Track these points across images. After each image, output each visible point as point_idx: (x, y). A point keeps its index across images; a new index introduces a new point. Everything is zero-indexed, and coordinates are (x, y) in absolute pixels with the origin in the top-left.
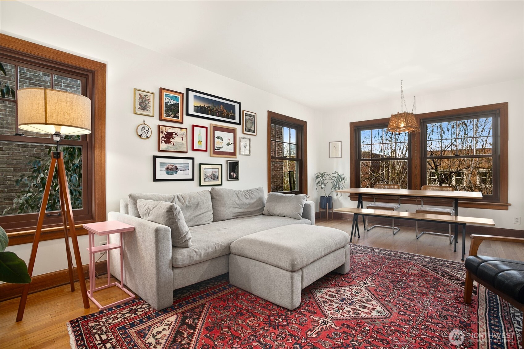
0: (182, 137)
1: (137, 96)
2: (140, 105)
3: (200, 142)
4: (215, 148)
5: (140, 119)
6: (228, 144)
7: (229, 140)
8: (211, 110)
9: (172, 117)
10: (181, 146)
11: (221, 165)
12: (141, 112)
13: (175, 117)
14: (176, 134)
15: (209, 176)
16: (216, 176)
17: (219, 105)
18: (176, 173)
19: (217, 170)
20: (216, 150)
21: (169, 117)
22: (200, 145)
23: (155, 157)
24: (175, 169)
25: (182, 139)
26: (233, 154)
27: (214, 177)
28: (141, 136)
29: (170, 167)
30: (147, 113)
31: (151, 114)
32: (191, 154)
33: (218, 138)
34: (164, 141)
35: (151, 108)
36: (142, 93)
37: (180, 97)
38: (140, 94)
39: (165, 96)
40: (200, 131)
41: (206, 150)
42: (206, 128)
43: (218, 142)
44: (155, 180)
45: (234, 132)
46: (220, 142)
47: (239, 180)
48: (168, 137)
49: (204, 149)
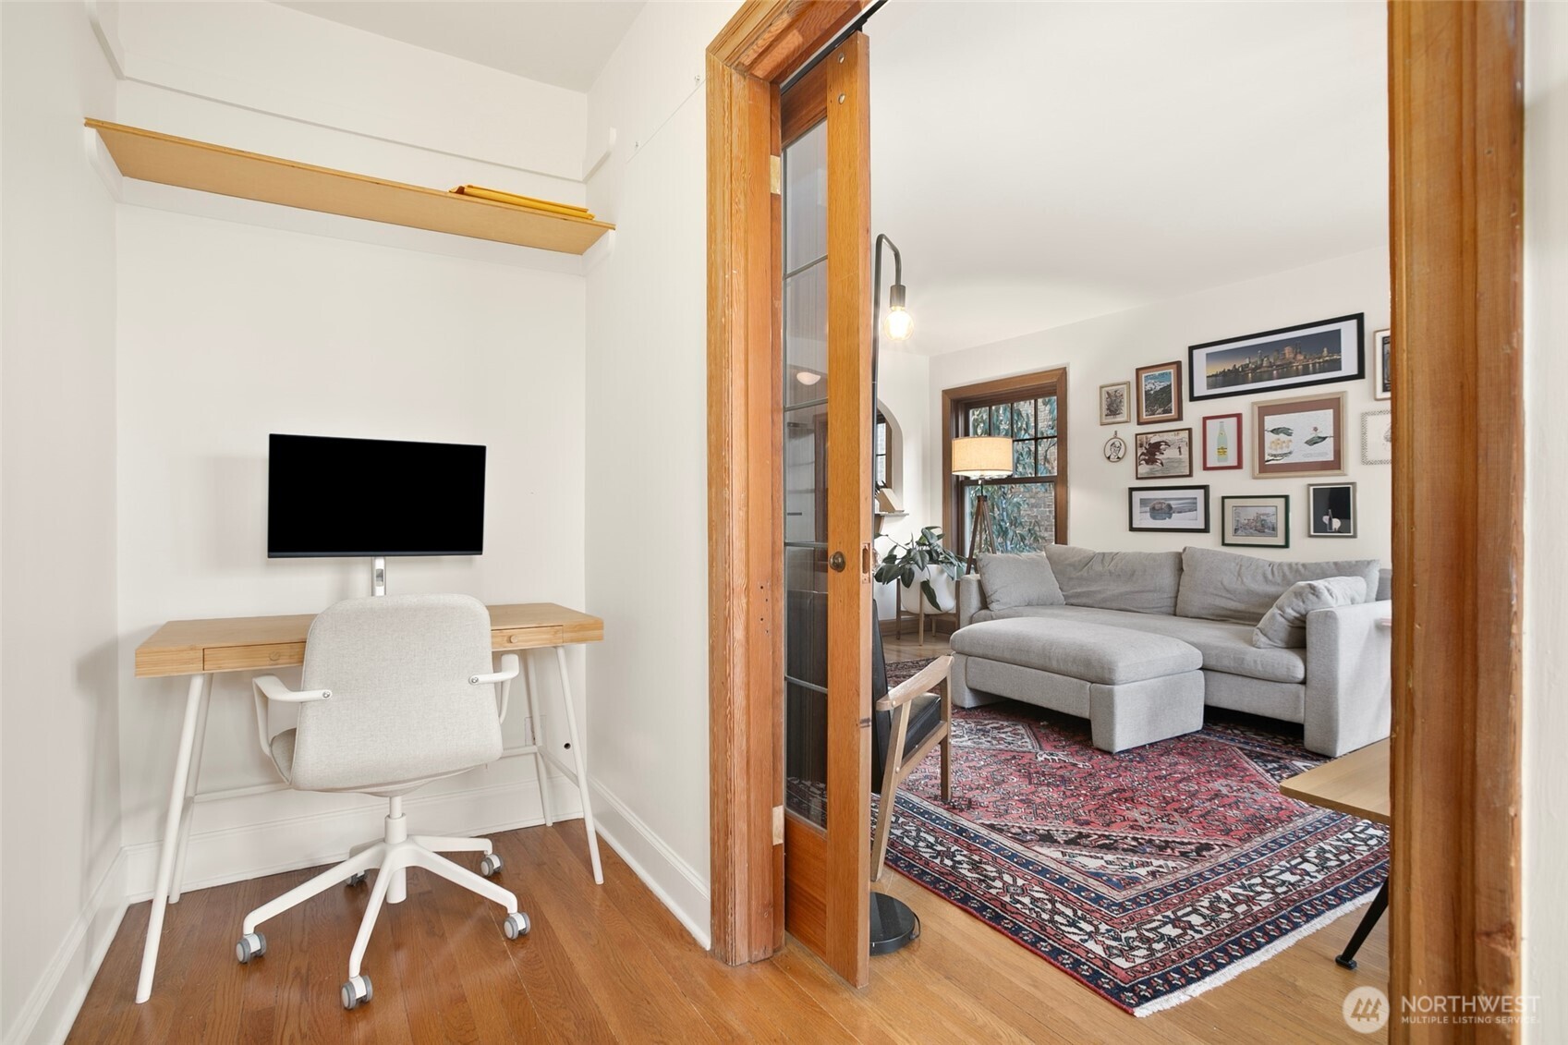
0: (1179, 448)
1: (1105, 396)
2: (1108, 409)
3: (1222, 451)
4: (1267, 458)
5: (1110, 431)
6: (1312, 442)
7: (1316, 429)
8: (1254, 370)
9: (1159, 414)
10: (1176, 465)
11: (1286, 498)
12: (1111, 419)
13: (1165, 412)
14: (1166, 444)
15: (1247, 524)
16: (1269, 524)
17: (1277, 351)
18: (1170, 518)
19: (1270, 510)
20: (1268, 461)
21: (1154, 414)
22: (1223, 456)
23: (1132, 490)
24: (1167, 510)
25: (1180, 451)
26: (1336, 464)
27: (1263, 525)
28: (1109, 458)
29: (1157, 507)
30: (1119, 419)
31: (1124, 419)
32: (1200, 477)
33: (1275, 431)
34: (1144, 460)
35: (1124, 409)
36: (1111, 389)
37: (1172, 371)
38: (1108, 393)
39: (1146, 381)
40: (1222, 427)
41: (1239, 466)
42: (1239, 416)
43: (1277, 443)
44: (1132, 529)
45: (1335, 404)
46: (1282, 440)
47: (1354, 536)
48: (1151, 452)
49: (1235, 464)
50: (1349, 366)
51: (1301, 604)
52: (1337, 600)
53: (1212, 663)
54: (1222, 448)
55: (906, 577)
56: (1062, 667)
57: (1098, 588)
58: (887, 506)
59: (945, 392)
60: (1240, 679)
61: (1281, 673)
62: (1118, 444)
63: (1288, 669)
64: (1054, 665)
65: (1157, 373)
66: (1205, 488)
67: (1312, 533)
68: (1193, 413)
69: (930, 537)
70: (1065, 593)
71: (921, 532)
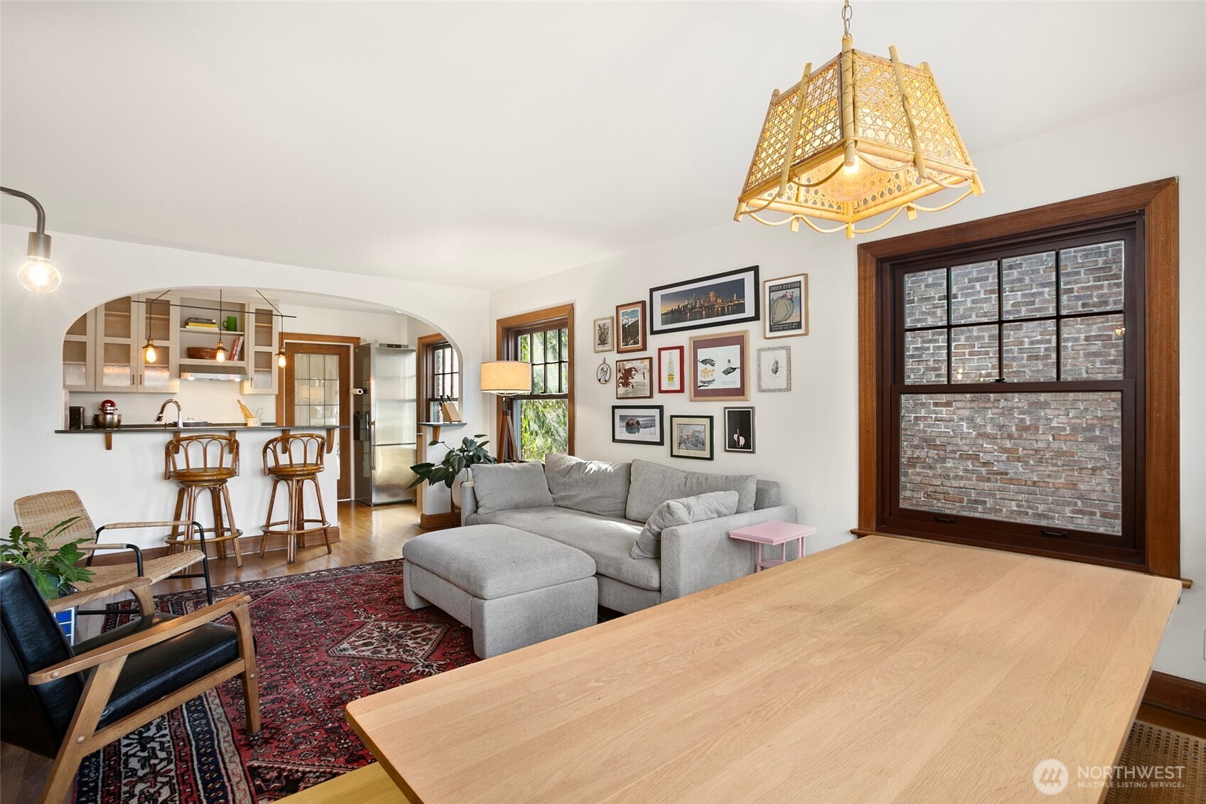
0: (644, 373)
1: (598, 328)
2: (599, 339)
4: (699, 384)
5: (600, 358)
6: (727, 372)
7: (729, 361)
8: (691, 310)
9: (631, 344)
10: (641, 388)
11: (711, 418)
12: (601, 348)
13: (635, 343)
14: (635, 370)
15: (687, 439)
16: (701, 440)
17: (706, 294)
18: (638, 432)
19: (701, 428)
20: (700, 387)
21: (627, 345)
22: (671, 382)
23: (614, 408)
24: (636, 425)
25: (644, 376)
26: (740, 392)
27: (696, 440)
28: (600, 380)
29: (631, 422)
30: (607, 347)
31: (610, 348)
32: (658, 399)
33: (704, 362)
34: (621, 383)
35: (609, 340)
36: (601, 323)
37: (639, 308)
38: (599, 326)
39: (623, 316)
40: (670, 356)
41: (682, 390)
42: (681, 348)
43: (705, 371)
44: (614, 440)
45: (739, 340)
46: (708, 369)
47: (753, 452)
48: (626, 376)
49: (679, 388)
50: (750, 311)
51: (662, 521)
52: (694, 516)
53: (602, 571)
54: (671, 375)
55: (449, 479)
56: (456, 581)
57: (575, 493)
58: (447, 417)
59: (498, 321)
60: (622, 585)
61: (643, 582)
62: (605, 369)
63: (648, 579)
64: (452, 578)
65: (629, 310)
66: (661, 408)
67: (727, 449)
68: (654, 342)
69: (469, 445)
70: (554, 496)
71: (465, 441)
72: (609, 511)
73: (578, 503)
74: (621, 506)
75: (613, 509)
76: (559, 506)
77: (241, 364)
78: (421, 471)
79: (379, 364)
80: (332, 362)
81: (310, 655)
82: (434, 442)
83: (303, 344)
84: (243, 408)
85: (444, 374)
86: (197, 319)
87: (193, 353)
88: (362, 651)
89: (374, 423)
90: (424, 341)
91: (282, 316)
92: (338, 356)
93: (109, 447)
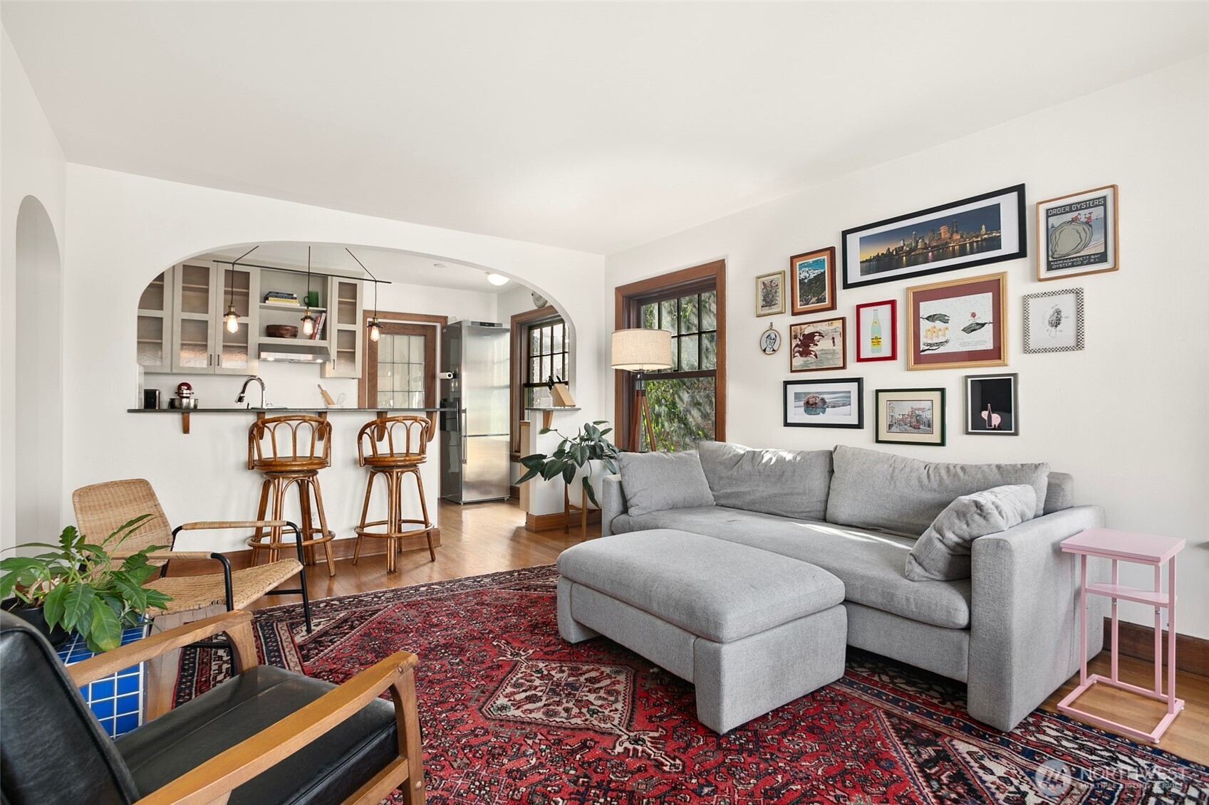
0: (833, 338)
1: (761, 286)
2: (764, 300)
3: (876, 341)
4: (922, 347)
5: (764, 323)
6: (970, 329)
7: (973, 315)
8: (908, 253)
9: (813, 303)
11: (942, 391)
12: (767, 310)
13: (819, 301)
14: (820, 335)
15: (902, 420)
16: (925, 420)
17: (933, 231)
18: (824, 412)
19: (927, 405)
20: (923, 351)
21: (808, 304)
22: (876, 347)
23: (786, 383)
24: (820, 404)
25: (834, 342)
26: (996, 353)
27: (918, 421)
28: (765, 350)
29: (811, 401)
30: (774, 309)
31: (779, 310)
32: (854, 369)
33: (931, 318)
34: (799, 352)
35: (779, 299)
36: (767, 280)
37: (825, 257)
38: (763, 283)
39: (800, 269)
40: (876, 315)
41: (893, 357)
42: (893, 303)
43: (933, 331)
44: (786, 424)
45: (995, 287)
46: (938, 328)
47: (1016, 434)
48: (805, 343)
49: (889, 354)
50: (1009, 243)
51: (965, 527)
52: (1007, 520)
53: (857, 596)
54: (876, 338)
55: (568, 473)
56: (663, 613)
57: (747, 490)
58: (559, 401)
59: (618, 289)
60: (889, 617)
61: (939, 617)
62: (773, 336)
63: (949, 612)
64: (655, 607)
65: (811, 261)
66: (859, 381)
67: (970, 430)
68: (847, 300)
69: (592, 432)
70: (715, 493)
71: (587, 427)
72: (802, 512)
73: (753, 502)
74: (820, 507)
75: (807, 510)
76: (722, 506)
77: (323, 343)
78: (531, 464)
79: (471, 346)
80: (417, 343)
81: (459, 715)
82: (545, 430)
83: (386, 323)
84: (324, 393)
85: (541, 356)
86: (277, 293)
87: (272, 331)
88: (531, 711)
89: (465, 411)
90: (517, 319)
91: (376, 281)
92: (422, 339)
93: (186, 430)
